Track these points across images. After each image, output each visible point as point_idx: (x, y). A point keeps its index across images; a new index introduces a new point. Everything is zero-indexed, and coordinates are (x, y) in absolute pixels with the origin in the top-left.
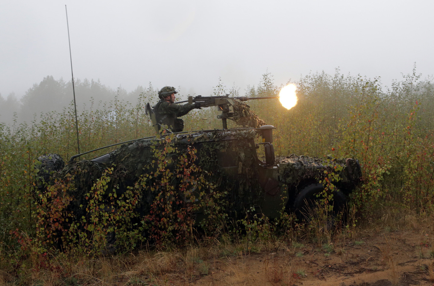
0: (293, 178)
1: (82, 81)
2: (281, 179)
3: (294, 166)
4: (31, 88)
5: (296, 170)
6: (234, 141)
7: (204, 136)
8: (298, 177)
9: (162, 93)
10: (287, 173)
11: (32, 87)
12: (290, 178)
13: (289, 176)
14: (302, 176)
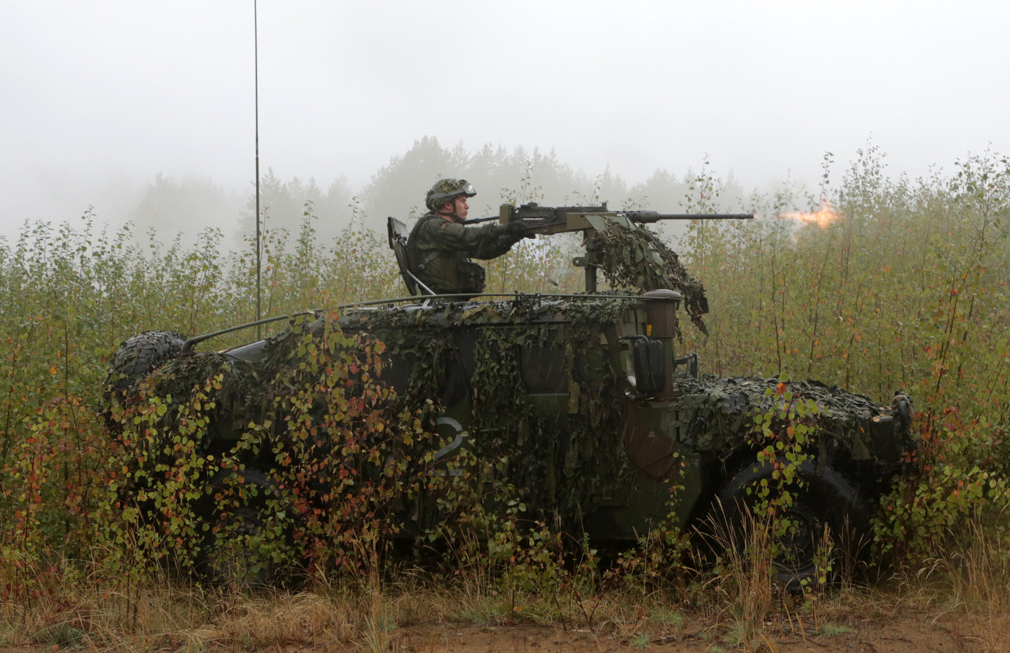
0: (716, 436)
1: (511, 153)
2: (683, 436)
3: (720, 405)
4: (386, 167)
5: (725, 416)
6: (562, 326)
7: (489, 309)
8: (728, 435)
9: (433, 197)
10: (701, 423)
11: (387, 164)
12: (708, 437)
13: (705, 432)
14: (740, 435)
